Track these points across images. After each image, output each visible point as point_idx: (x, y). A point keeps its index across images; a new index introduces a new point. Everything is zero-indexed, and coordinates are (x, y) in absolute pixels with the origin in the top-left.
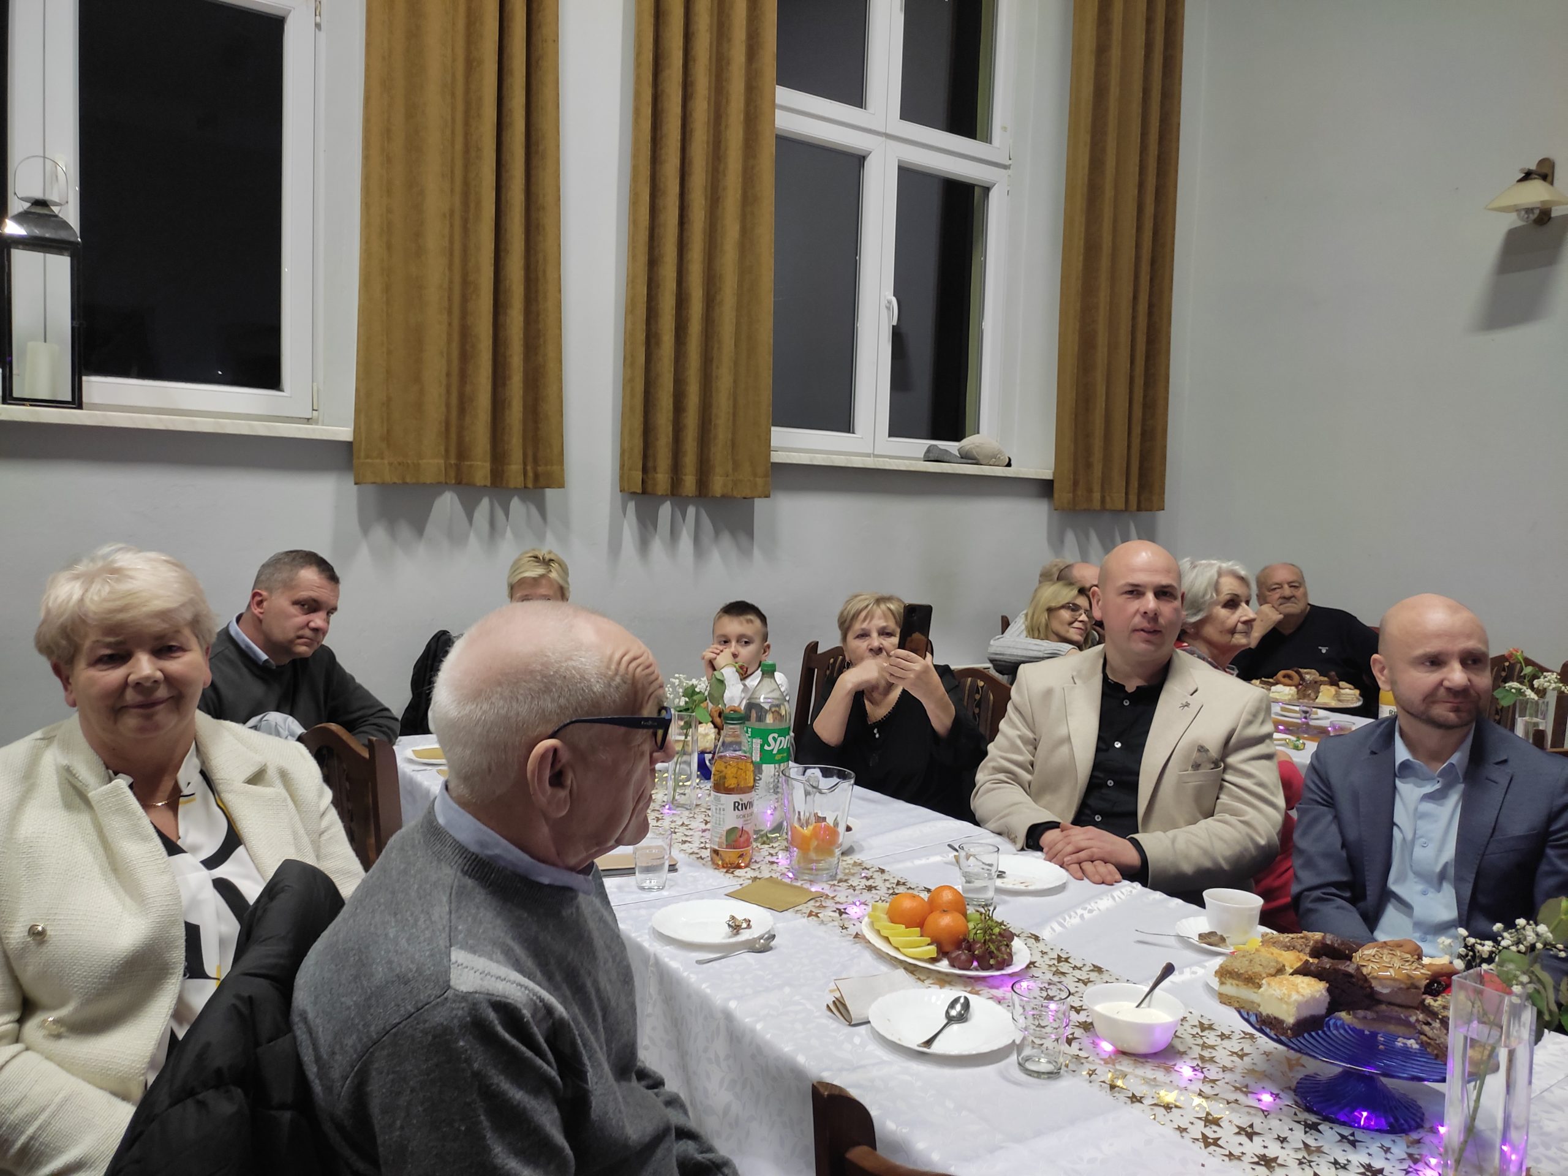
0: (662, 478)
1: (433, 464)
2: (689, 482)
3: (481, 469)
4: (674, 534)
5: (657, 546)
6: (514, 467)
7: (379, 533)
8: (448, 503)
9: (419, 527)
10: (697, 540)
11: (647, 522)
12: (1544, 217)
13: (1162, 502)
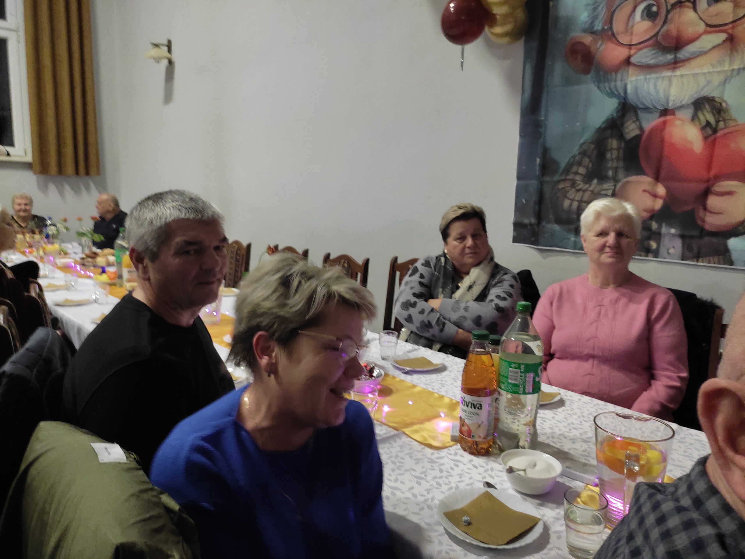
12: (170, 62)
13: (99, 170)
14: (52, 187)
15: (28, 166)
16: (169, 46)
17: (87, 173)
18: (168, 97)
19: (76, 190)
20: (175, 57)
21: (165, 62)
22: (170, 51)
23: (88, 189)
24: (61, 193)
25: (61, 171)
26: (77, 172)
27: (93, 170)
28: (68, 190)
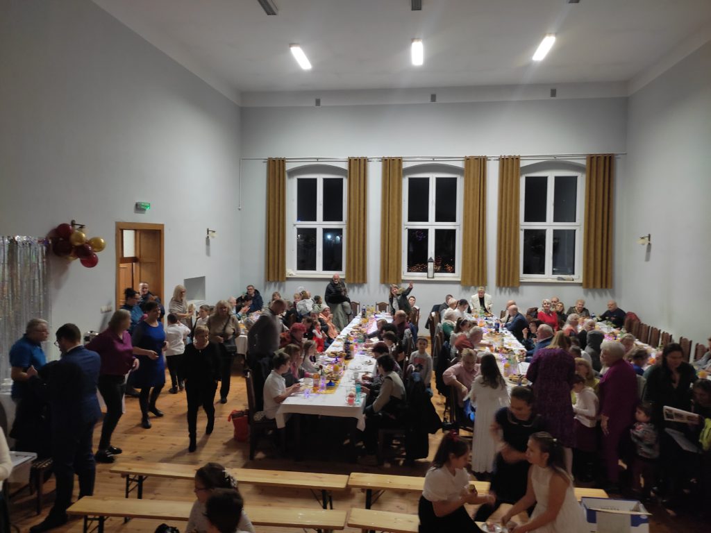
0: (501, 284)
1: (469, 283)
2: (506, 285)
3: (476, 283)
4: (505, 292)
5: (503, 293)
6: (480, 283)
7: (464, 291)
8: (473, 287)
9: (469, 290)
10: (509, 292)
11: (501, 290)
12: (649, 244)
13: (612, 286)
14: (590, 293)
15: (580, 284)
16: (649, 237)
17: (606, 287)
18: (647, 259)
19: (601, 295)
20: (651, 242)
21: (647, 244)
22: (649, 240)
23: (606, 294)
24: (594, 297)
25: (594, 286)
26: (602, 287)
27: (609, 286)
28: (597, 295)
